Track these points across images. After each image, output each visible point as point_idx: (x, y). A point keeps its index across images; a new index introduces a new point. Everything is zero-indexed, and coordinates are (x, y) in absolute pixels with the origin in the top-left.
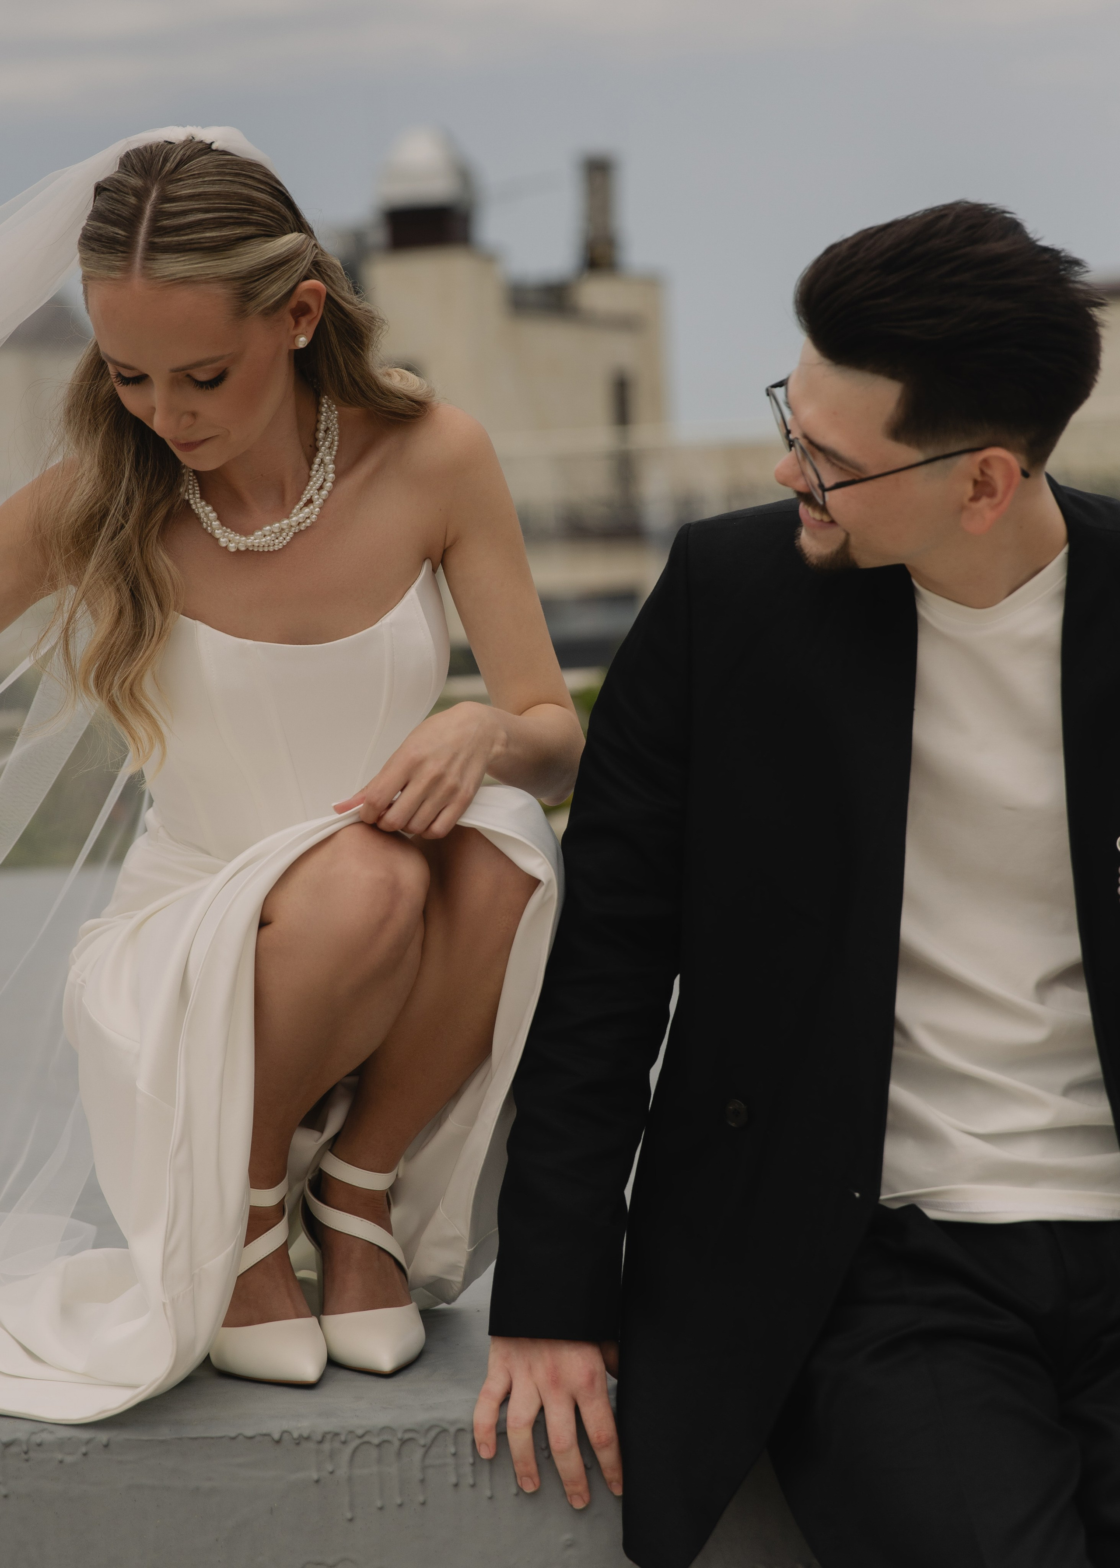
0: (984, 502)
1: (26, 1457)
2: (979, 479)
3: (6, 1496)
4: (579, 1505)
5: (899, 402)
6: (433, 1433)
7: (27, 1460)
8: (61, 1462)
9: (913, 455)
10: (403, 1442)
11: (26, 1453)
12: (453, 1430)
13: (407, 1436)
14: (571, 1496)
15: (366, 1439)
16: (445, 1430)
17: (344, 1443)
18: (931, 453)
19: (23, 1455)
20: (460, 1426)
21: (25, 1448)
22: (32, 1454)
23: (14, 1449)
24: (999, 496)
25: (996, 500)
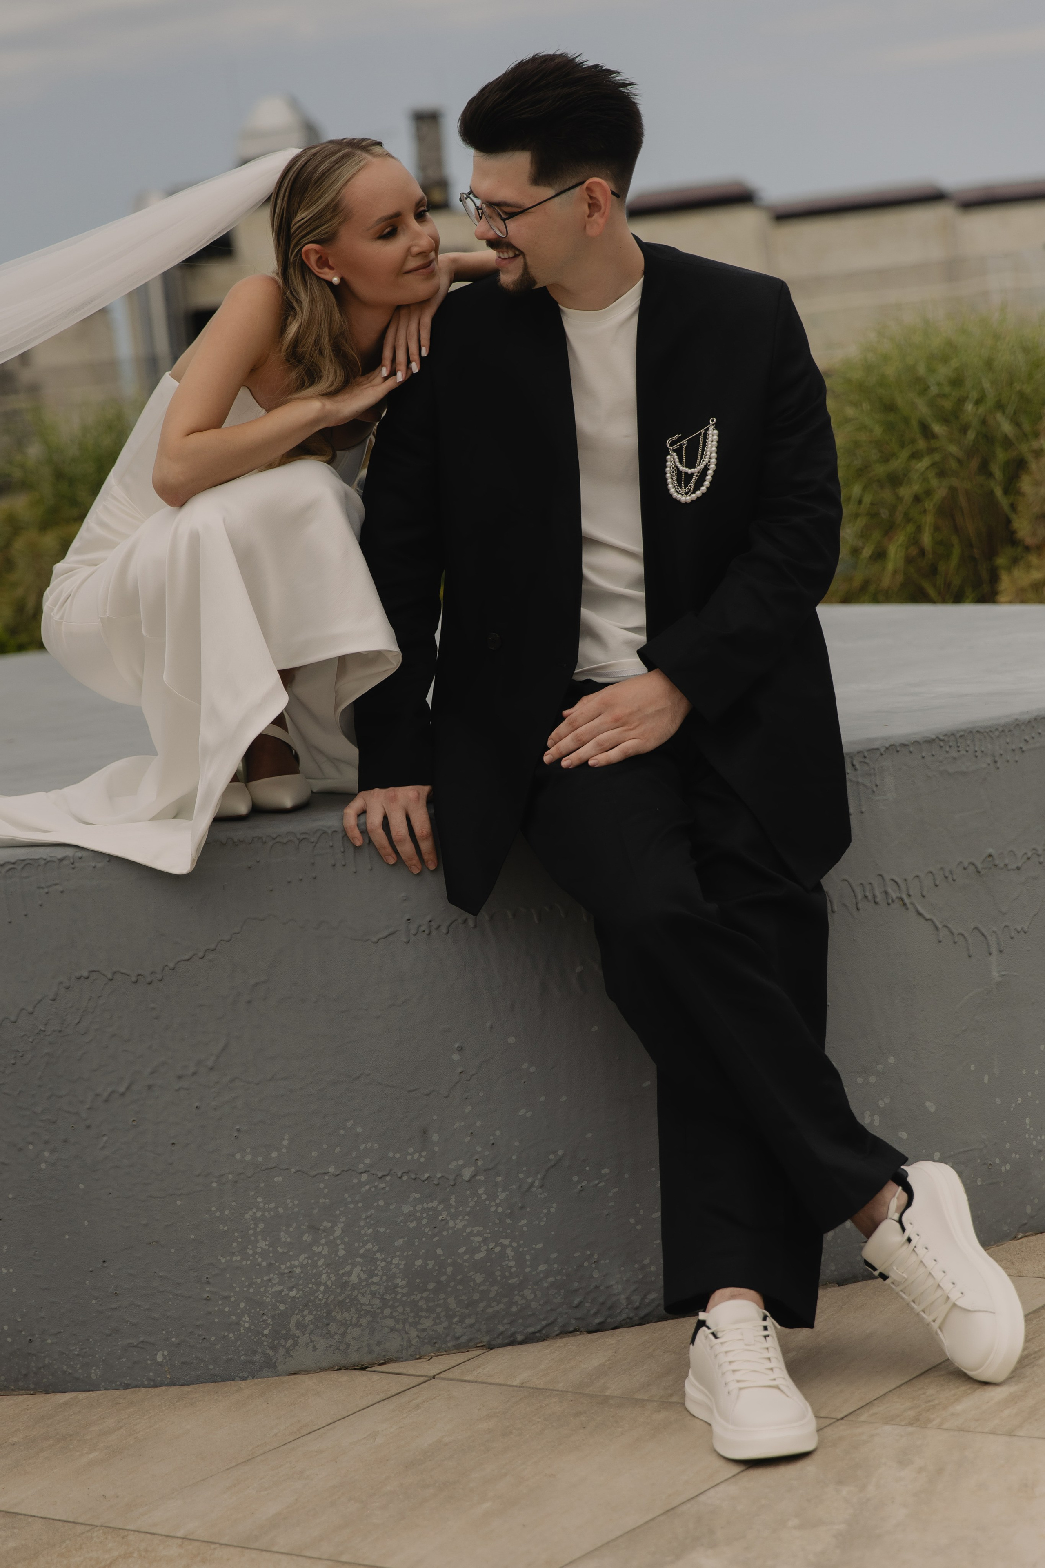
0: (596, 215)
1: (73, 866)
2: (591, 202)
3: (62, 892)
4: (416, 871)
5: (532, 163)
6: (318, 834)
7: (73, 868)
8: (94, 867)
9: (549, 192)
10: (301, 841)
11: (73, 864)
12: (330, 831)
13: (302, 837)
14: (410, 867)
15: (278, 840)
16: (325, 832)
17: (264, 843)
18: (558, 188)
19: (71, 865)
20: (334, 829)
21: (72, 860)
22: (76, 864)
23: (65, 862)
24: (603, 207)
25: (602, 211)
